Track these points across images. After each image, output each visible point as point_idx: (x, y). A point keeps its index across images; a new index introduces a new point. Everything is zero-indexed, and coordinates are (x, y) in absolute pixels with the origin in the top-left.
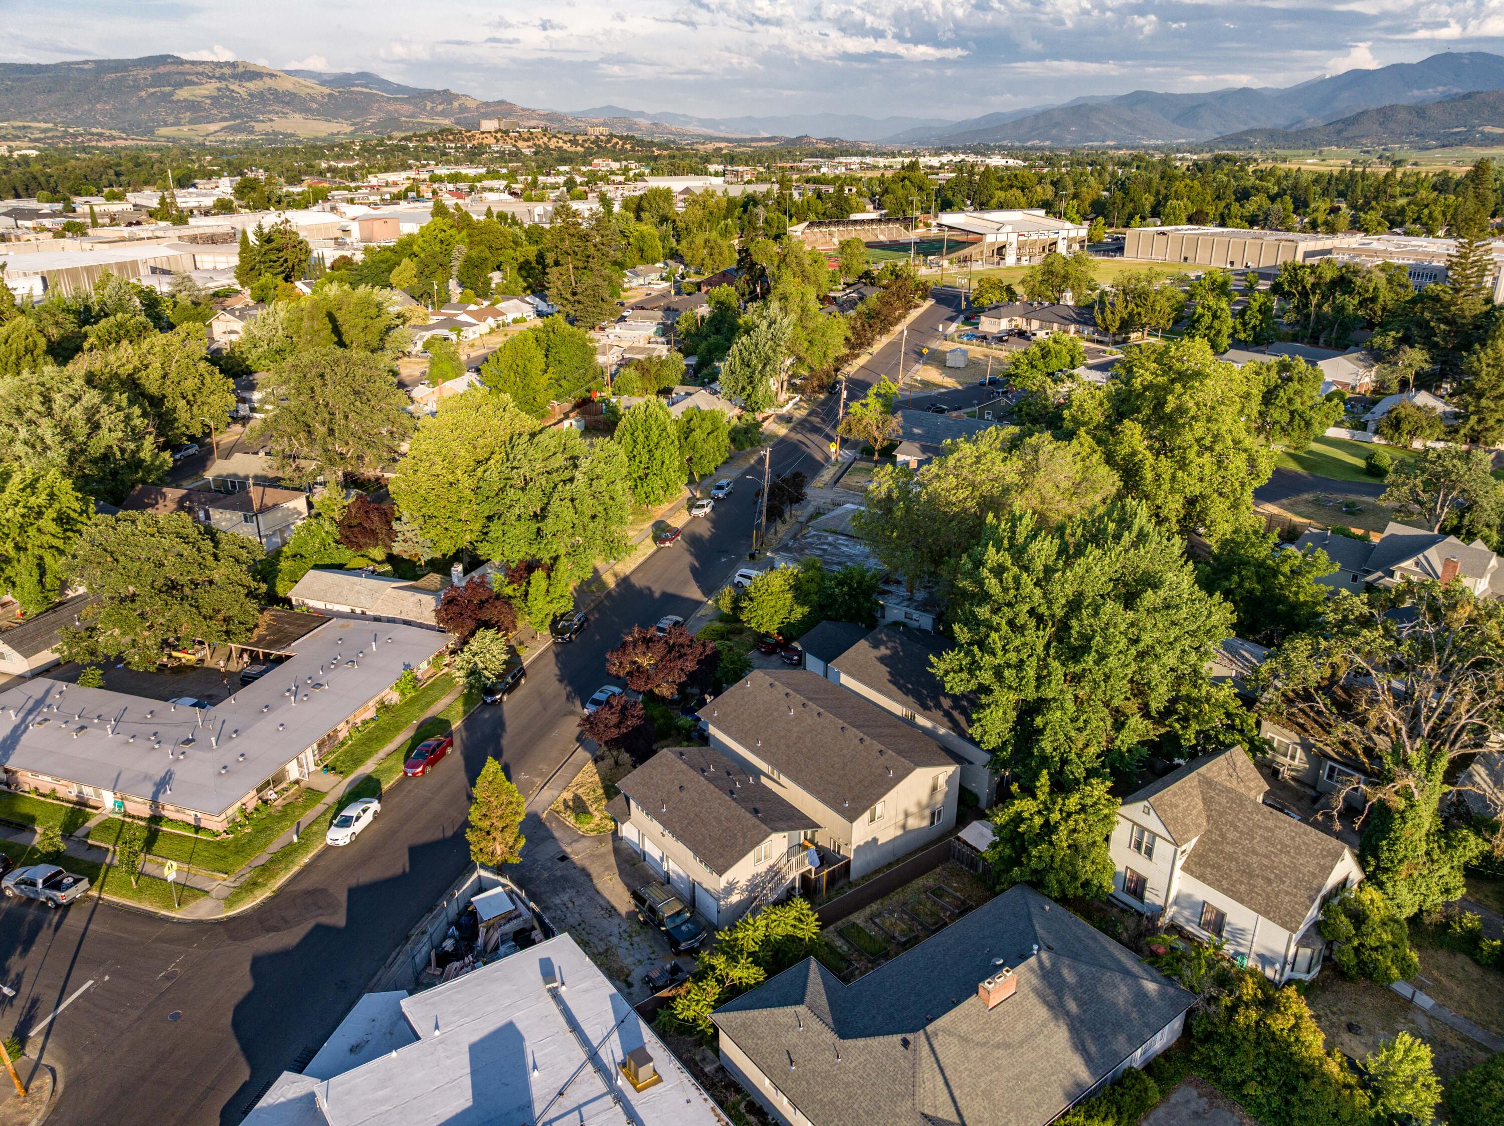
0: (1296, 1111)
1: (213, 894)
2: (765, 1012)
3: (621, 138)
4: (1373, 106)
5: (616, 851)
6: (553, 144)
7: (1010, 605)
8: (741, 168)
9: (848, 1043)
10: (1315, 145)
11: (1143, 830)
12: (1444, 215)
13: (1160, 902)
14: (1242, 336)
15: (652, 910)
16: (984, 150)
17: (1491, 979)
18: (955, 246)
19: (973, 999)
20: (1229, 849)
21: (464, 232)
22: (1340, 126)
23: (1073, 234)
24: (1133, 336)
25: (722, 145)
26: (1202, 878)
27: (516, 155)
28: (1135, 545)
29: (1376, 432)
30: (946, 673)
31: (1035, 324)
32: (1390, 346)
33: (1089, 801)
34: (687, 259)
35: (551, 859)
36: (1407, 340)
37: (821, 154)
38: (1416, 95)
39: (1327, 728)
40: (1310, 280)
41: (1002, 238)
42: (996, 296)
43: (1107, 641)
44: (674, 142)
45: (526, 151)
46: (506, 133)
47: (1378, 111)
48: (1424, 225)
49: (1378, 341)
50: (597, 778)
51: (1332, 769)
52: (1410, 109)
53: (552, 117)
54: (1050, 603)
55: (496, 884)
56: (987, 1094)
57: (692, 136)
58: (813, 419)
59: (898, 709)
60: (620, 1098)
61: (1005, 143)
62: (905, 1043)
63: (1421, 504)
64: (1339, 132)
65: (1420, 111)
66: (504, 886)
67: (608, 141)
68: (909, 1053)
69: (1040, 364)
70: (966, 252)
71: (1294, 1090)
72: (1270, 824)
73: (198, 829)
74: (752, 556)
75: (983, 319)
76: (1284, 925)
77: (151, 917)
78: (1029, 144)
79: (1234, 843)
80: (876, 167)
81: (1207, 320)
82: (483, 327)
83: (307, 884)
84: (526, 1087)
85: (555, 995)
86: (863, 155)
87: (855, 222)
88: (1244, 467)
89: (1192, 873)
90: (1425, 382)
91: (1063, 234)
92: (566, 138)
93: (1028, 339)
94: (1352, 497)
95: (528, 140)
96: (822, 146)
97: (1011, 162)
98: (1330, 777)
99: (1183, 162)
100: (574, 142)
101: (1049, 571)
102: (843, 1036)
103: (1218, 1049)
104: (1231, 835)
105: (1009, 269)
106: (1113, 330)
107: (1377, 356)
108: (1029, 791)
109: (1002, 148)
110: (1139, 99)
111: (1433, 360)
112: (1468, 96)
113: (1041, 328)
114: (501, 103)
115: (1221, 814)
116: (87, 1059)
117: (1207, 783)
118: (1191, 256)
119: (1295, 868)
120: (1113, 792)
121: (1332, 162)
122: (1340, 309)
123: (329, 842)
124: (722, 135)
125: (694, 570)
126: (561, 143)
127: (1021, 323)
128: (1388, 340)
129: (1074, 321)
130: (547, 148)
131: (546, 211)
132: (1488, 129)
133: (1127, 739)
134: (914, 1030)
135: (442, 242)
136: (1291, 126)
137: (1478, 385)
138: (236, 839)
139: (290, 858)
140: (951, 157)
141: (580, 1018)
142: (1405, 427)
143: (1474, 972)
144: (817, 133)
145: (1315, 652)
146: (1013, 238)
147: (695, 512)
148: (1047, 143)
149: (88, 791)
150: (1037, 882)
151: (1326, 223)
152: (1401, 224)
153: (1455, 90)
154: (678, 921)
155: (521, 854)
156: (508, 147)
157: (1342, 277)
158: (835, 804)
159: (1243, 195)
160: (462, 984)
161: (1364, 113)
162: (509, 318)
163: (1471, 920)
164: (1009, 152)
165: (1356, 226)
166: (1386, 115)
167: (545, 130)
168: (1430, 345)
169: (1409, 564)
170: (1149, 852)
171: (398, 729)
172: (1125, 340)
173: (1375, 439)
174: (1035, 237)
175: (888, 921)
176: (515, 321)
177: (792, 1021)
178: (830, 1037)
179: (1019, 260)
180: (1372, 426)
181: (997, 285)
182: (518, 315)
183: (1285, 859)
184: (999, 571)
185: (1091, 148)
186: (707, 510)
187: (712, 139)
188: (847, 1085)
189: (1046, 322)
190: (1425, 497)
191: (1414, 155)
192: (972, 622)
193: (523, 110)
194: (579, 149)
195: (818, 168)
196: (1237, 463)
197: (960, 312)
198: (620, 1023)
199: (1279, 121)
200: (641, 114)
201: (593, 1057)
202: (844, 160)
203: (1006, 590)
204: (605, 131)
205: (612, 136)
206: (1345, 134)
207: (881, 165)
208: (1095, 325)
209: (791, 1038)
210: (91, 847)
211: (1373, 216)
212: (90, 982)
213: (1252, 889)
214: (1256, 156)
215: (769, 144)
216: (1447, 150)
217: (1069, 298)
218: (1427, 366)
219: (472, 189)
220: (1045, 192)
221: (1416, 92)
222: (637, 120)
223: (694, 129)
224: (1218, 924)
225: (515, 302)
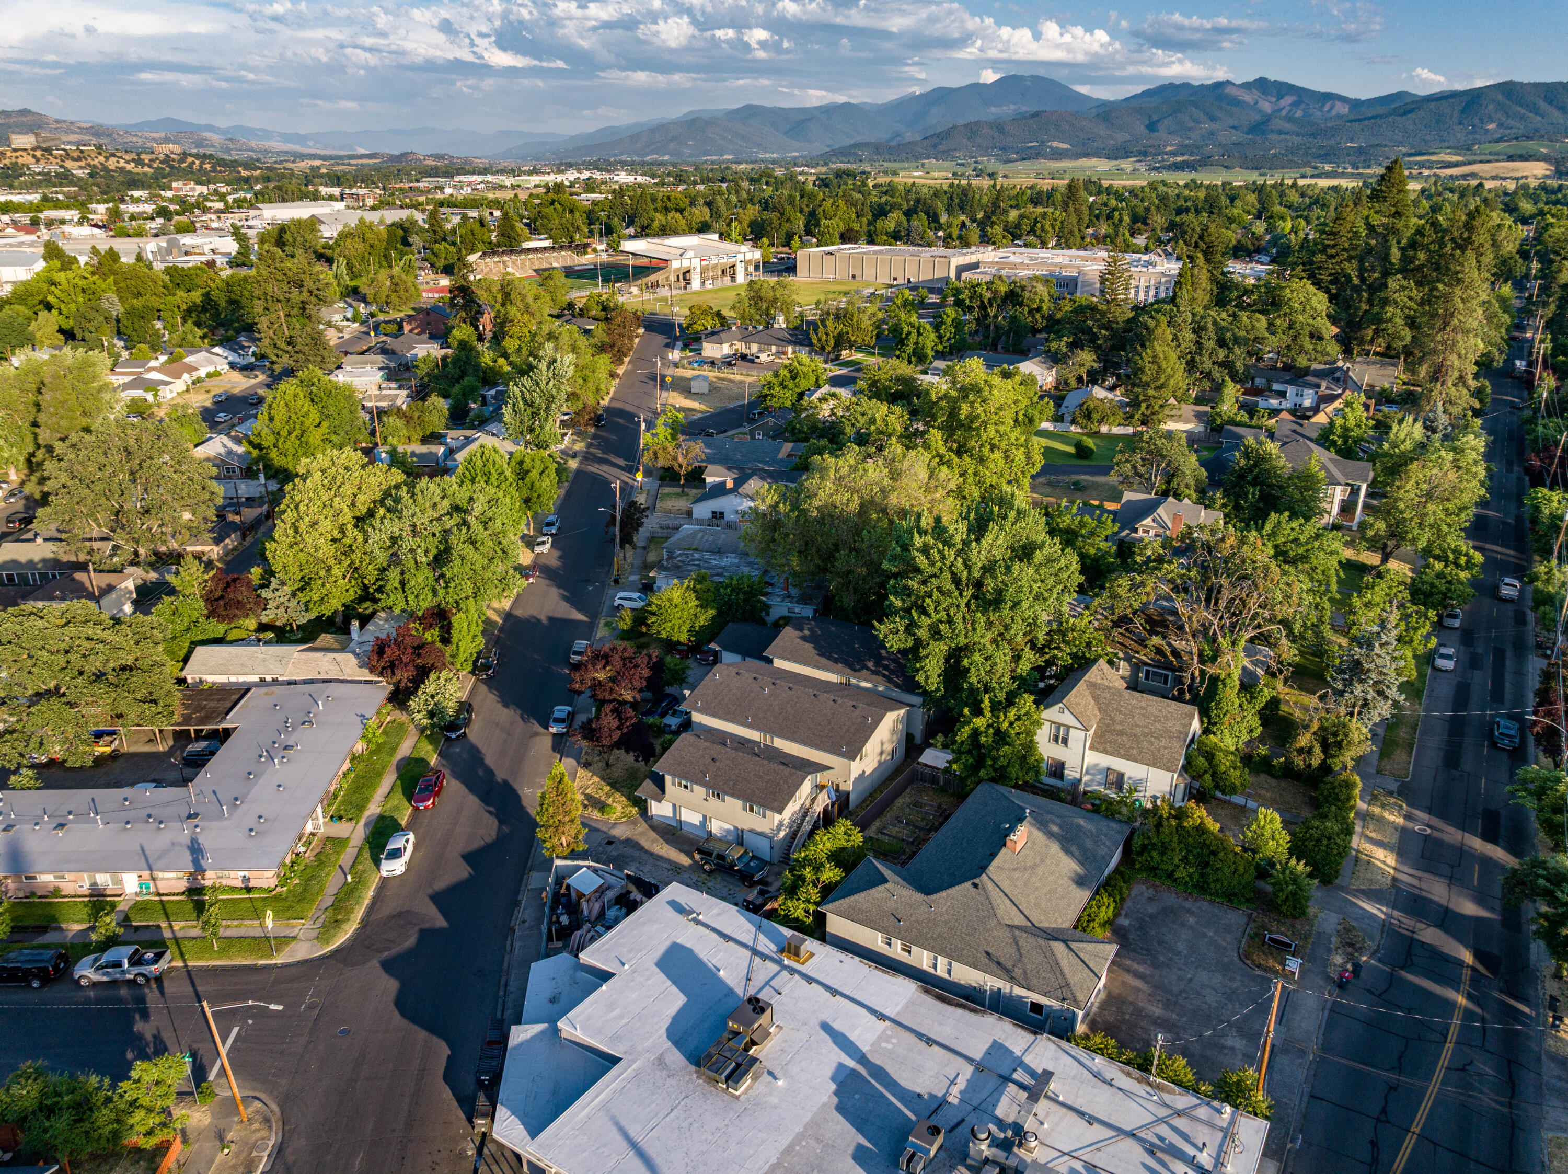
0: (1211, 878)
1: (301, 936)
2: (863, 894)
3: (197, 156)
4: (960, 122)
5: (653, 828)
6: (112, 163)
7: (935, 576)
8: (361, 192)
9: (934, 897)
10: (916, 158)
11: (1058, 726)
12: (1053, 226)
13: (1078, 776)
14: (940, 348)
15: (721, 857)
16: (607, 166)
17: (1283, 784)
18: (642, 271)
19: (1004, 850)
20: (1119, 727)
21: (111, 279)
22: (935, 140)
23: (749, 256)
24: (844, 353)
25: (317, 163)
26: (1105, 751)
27: (65, 178)
28: (1017, 520)
29: (1073, 422)
30: (886, 636)
31: (754, 348)
32: (1064, 350)
33: (1023, 712)
34: (370, 298)
35: (600, 845)
36: (1075, 345)
37: (433, 172)
38: (996, 111)
39: (1142, 642)
40: (988, 295)
41: (686, 264)
42: (709, 323)
43: (1020, 590)
44: (258, 160)
45: (79, 173)
46: (48, 150)
47: (966, 126)
48: (1039, 237)
49: (1054, 345)
50: (596, 779)
51: (1148, 672)
52: (991, 125)
53: (96, 131)
54: (967, 567)
55: (579, 868)
56: (1037, 905)
57: (278, 153)
58: (592, 450)
59: (833, 678)
60: (793, 971)
61: (624, 158)
62: (976, 886)
63: (1141, 476)
64: (935, 146)
65: (999, 127)
66: (588, 867)
67: (182, 160)
68: (980, 891)
69: (791, 384)
70: (652, 278)
71: (1207, 864)
72: (1143, 704)
73: (249, 890)
74: (616, 581)
75: (705, 345)
76: (1167, 770)
77: (253, 969)
78: (648, 158)
79: (1122, 723)
80: (502, 187)
81: (913, 337)
82: (179, 385)
83: (387, 909)
84: (721, 982)
85: (698, 922)
86: (484, 171)
87: (529, 250)
88: (1023, 457)
89: (1097, 750)
90: (1094, 378)
91: (740, 257)
92: (127, 157)
93: (752, 361)
94: (1075, 477)
95: (79, 159)
96: (431, 163)
97: (640, 179)
98: (1147, 678)
99: (809, 176)
100: (139, 162)
101: (966, 543)
102: (928, 893)
103: (1154, 854)
104: (1119, 718)
105: (696, 293)
106: (828, 349)
107: (1055, 359)
108: (978, 712)
109: (624, 163)
110: (750, 112)
111: (1099, 359)
112: (1035, 115)
113: (760, 351)
114: (25, 112)
115: (1108, 705)
116: (283, 1082)
117: (1092, 686)
118: (858, 274)
119: (1167, 731)
120: (1037, 703)
121: (936, 175)
122: (1014, 319)
123: (384, 874)
124: (313, 151)
125: (566, 599)
126: (122, 163)
127: (740, 347)
128: (1062, 345)
129: (790, 342)
130: (105, 169)
131: (160, 248)
132: (1055, 144)
133: (1024, 667)
134: (978, 875)
135: (84, 291)
136: (891, 139)
137: (1144, 379)
138: (289, 891)
139: (356, 894)
140: (577, 175)
141: (727, 931)
142: (1096, 416)
143: (1273, 782)
144: (422, 148)
145: (1134, 587)
146: (696, 263)
147: (538, 549)
148: (667, 158)
149: (103, 879)
150: (1001, 777)
151: (960, 237)
152: (1019, 237)
153: (1024, 109)
154: (745, 860)
155: (586, 841)
156: (53, 168)
157: (1012, 291)
158: (834, 750)
159: (881, 212)
160: (620, 932)
161: (954, 128)
162: (202, 373)
163: (1263, 750)
164: (632, 168)
165: (986, 240)
166: (972, 129)
167: (99, 147)
168: (1097, 349)
169: (1148, 521)
170: (1065, 741)
171: (379, 774)
172: (838, 358)
173: (1073, 428)
174: (714, 262)
175: (894, 830)
176: (209, 375)
177: (886, 894)
178: (918, 897)
179: (703, 283)
180: (1068, 418)
181: (706, 311)
182: (211, 369)
183: (1158, 726)
184: (925, 550)
185: (712, 162)
186: (548, 546)
187: (303, 157)
188: (946, 922)
189: (764, 345)
190: (1142, 470)
191: (1001, 168)
192: (907, 592)
193: (57, 121)
194: (146, 169)
195: (441, 189)
196: (1019, 456)
197: (676, 339)
198: (759, 928)
199: (879, 135)
200: (210, 128)
201: (755, 952)
202: (465, 179)
203: (932, 564)
204: (177, 149)
205: (185, 155)
206: (941, 148)
207: (508, 184)
208: (811, 344)
209: (891, 905)
210: (137, 928)
211: (998, 230)
212: (236, 1030)
213: (1141, 750)
214: (868, 169)
215: (370, 162)
216: (1026, 163)
217: (781, 322)
218: (1096, 365)
219: (35, 223)
220: (701, 213)
221: (993, 110)
222: (207, 134)
223: (276, 145)
224: (1118, 781)
225: (203, 355)
